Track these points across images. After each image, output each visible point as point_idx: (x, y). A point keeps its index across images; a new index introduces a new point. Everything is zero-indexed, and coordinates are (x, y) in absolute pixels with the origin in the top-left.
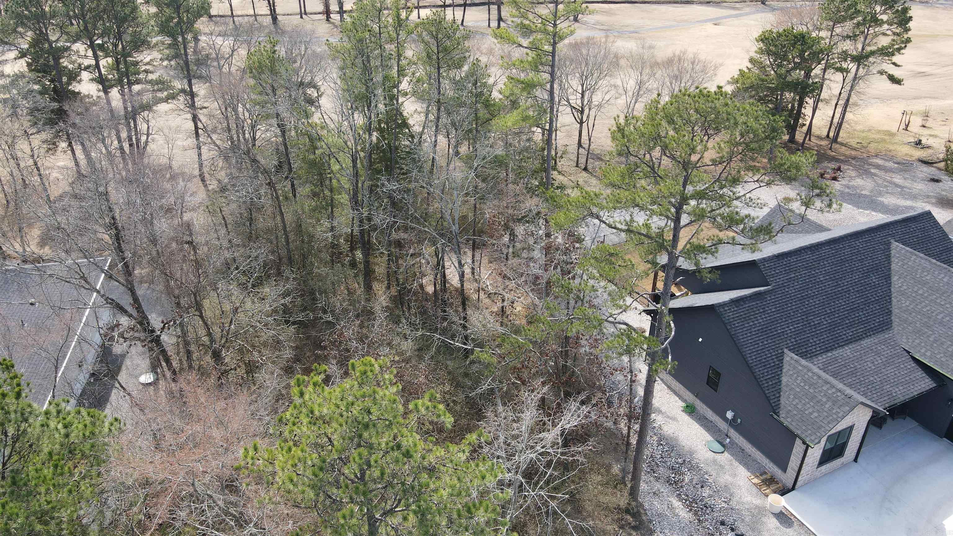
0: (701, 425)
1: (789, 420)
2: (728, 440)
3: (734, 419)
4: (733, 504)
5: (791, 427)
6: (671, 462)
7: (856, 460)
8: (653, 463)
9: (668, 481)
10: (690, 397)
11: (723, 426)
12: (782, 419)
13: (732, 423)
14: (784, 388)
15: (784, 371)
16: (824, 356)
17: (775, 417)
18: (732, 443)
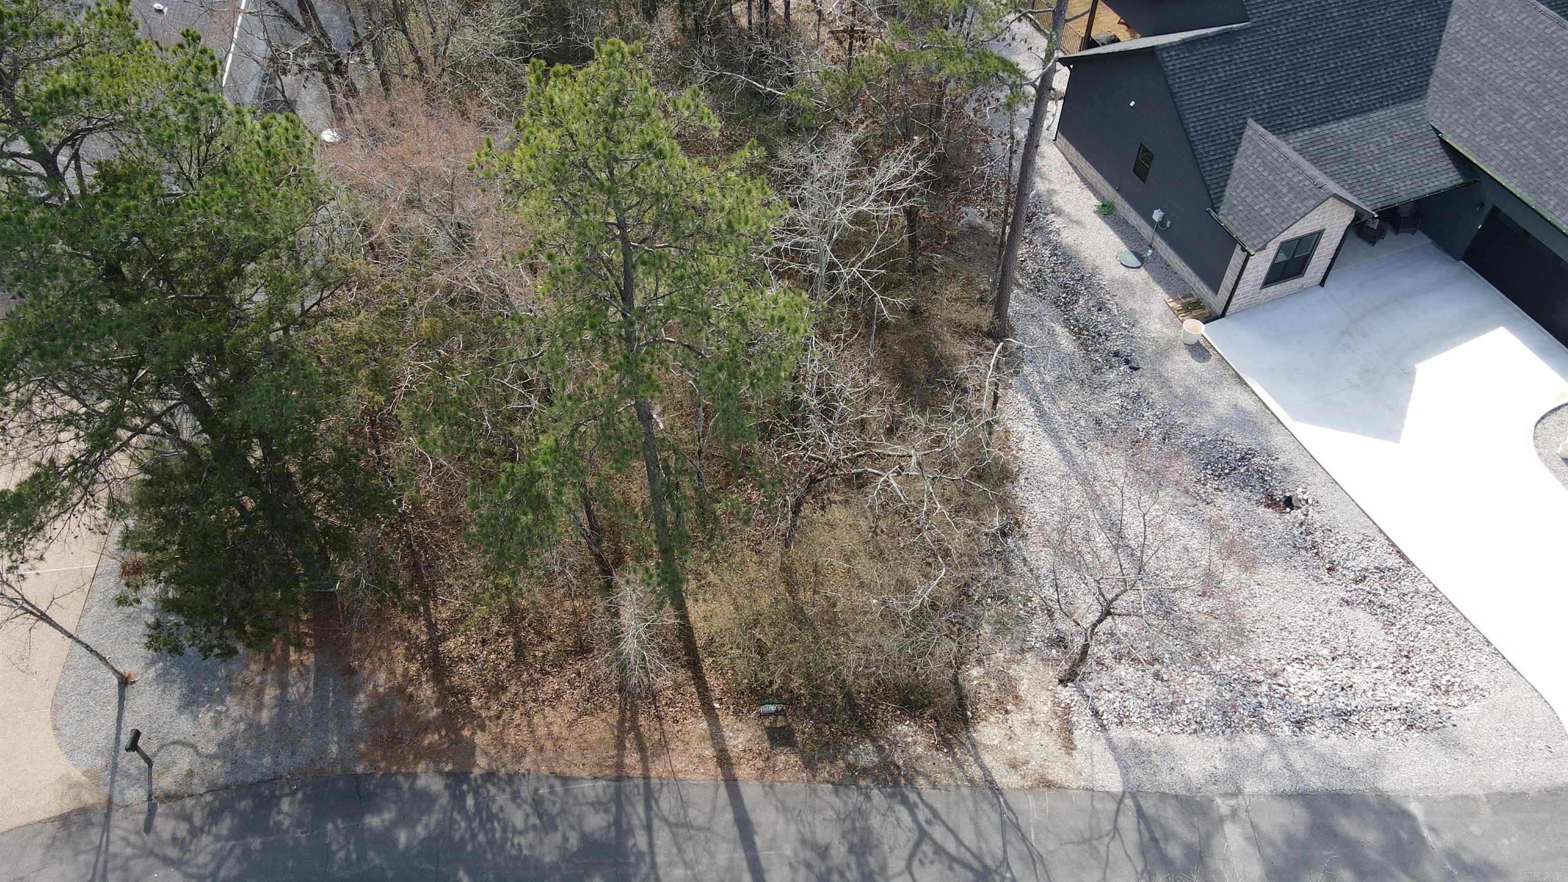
0: (1117, 232)
1: (1230, 218)
2: (1150, 251)
3: (1162, 222)
4: (1136, 331)
5: (1231, 228)
6: (1064, 276)
7: (1322, 284)
8: (1040, 279)
9: (1055, 303)
10: (1108, 191)
11: (1147, 231)
12: (1220, 217)
13: (1159, 228)
14: (1234, 174)
15: (1240, 150)
16: (1307, 133)
17: (1213, 214)
18: (1155, 255)
